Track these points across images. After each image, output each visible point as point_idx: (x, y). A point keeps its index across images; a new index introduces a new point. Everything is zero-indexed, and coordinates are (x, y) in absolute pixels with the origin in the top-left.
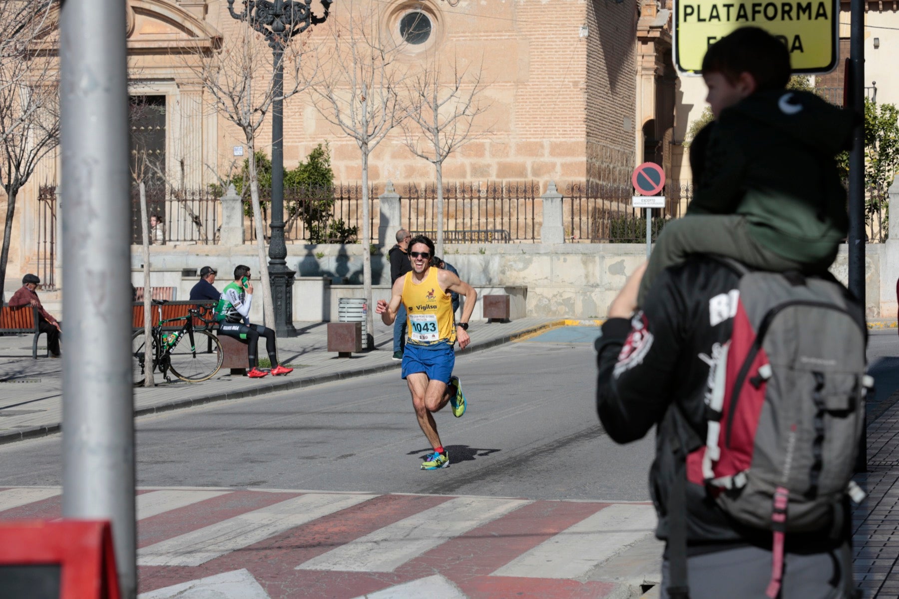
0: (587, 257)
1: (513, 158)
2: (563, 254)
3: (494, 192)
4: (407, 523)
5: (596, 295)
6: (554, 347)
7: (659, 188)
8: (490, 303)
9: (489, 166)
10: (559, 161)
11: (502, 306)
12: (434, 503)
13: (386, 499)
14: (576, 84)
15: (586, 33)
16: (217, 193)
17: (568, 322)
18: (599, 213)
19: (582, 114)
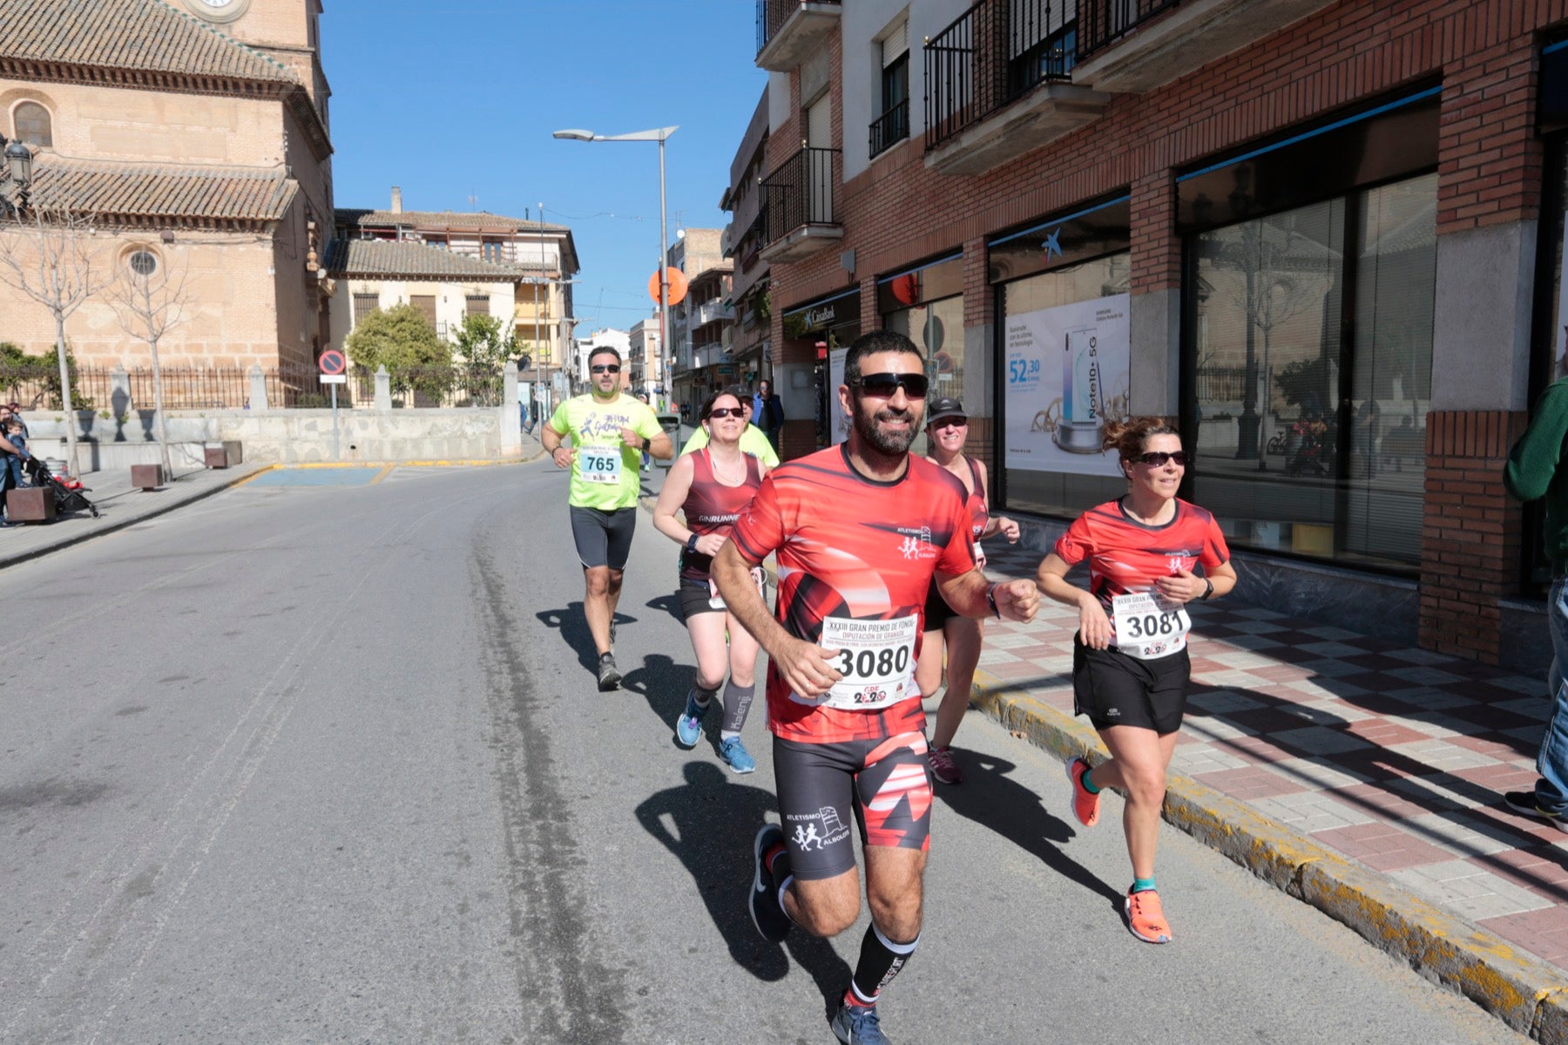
0: (287, 419)
1: (224, 354)
2: (269, 416)
3: (211, 375)
5: (296, 446)
6: (269, 492)
7: (341, 369)
8: (209, 454)
9: (207, 359)
10: (258, 356)
11: (222, 457)
14: (268, 305)
15: (273, 272)
17: (276, 467)
18: (288, 391)
19: (274, 326)
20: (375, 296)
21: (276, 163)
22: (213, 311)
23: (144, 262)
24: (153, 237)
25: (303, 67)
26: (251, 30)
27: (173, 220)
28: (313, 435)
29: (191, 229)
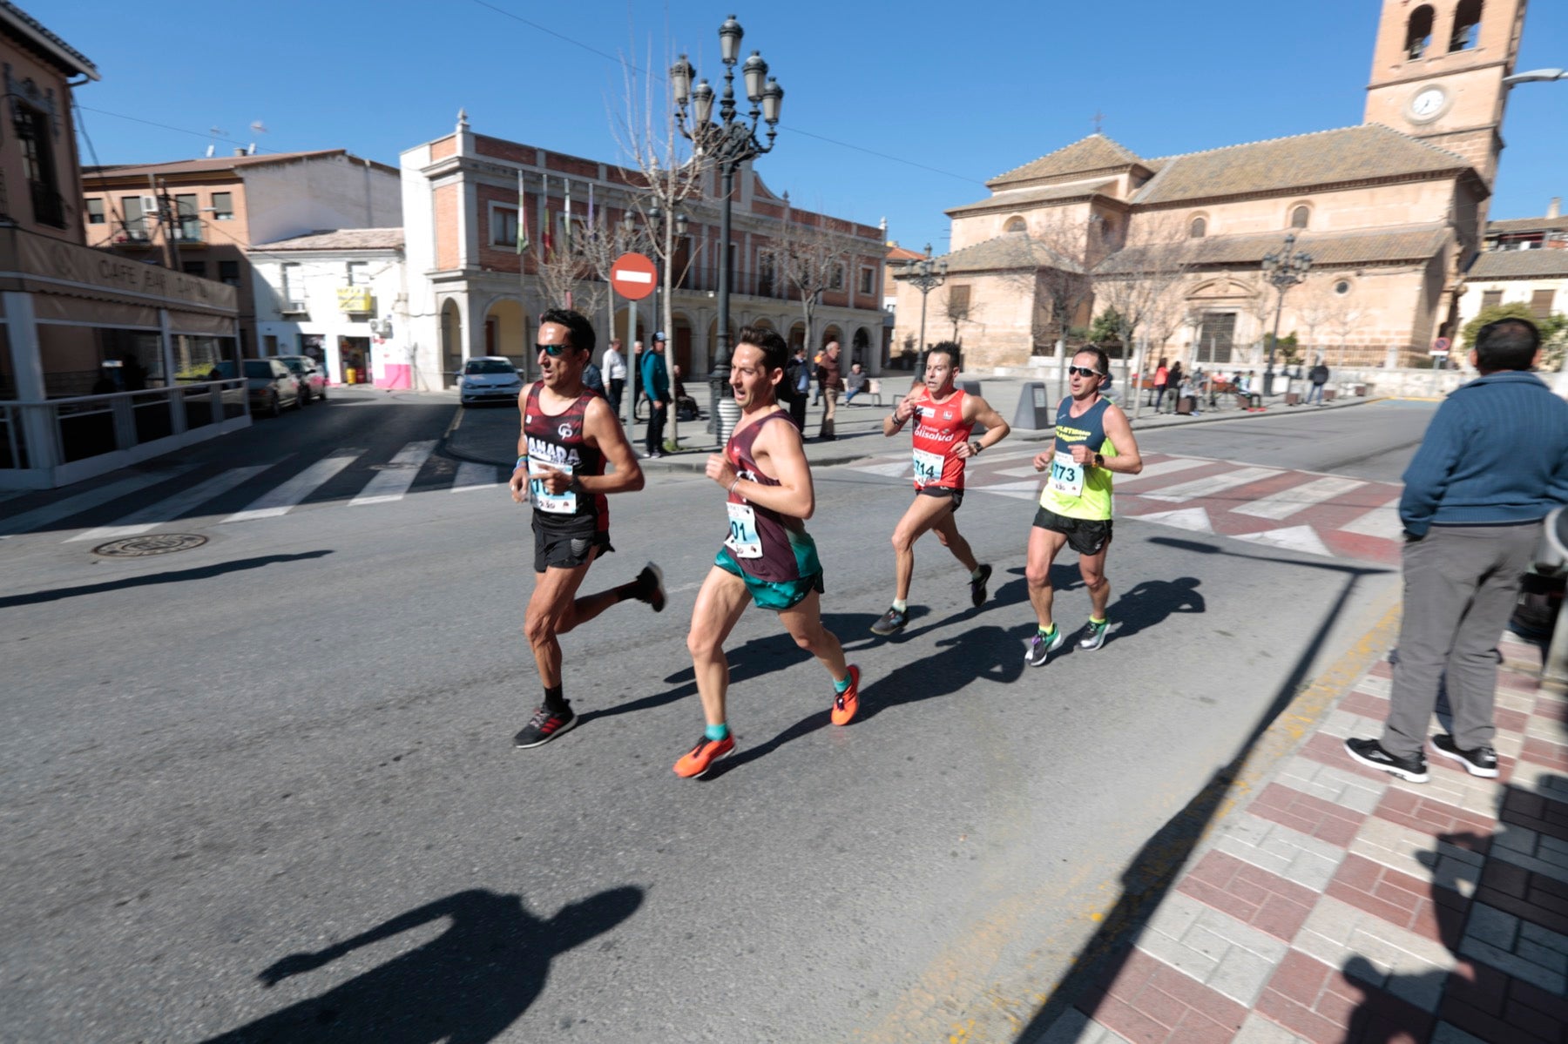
0: (1406, 374)
1: (1378, 336)
2: (1394, 372)
3: (1367, 348)
4: (1297, 490)
5: (1406, 388)
7: (1445, 347)
8: (1357, 388)
9: (1365, 338)
11: (1362, 389)
12: (1315, 478)
13: (1291, 473)
15: (1419, 288)
16: (1251, 346)
18: (1412, 358)
20: (1500, 292)
21: (1439, 219)
22: (1374, 312)
23: (1342, 288)
24: (1351, 273)
25: (1483, 139)
26: (1446, 124)
27: (1364, 264)
28: (1418, 383)
29: (1376, 267)
